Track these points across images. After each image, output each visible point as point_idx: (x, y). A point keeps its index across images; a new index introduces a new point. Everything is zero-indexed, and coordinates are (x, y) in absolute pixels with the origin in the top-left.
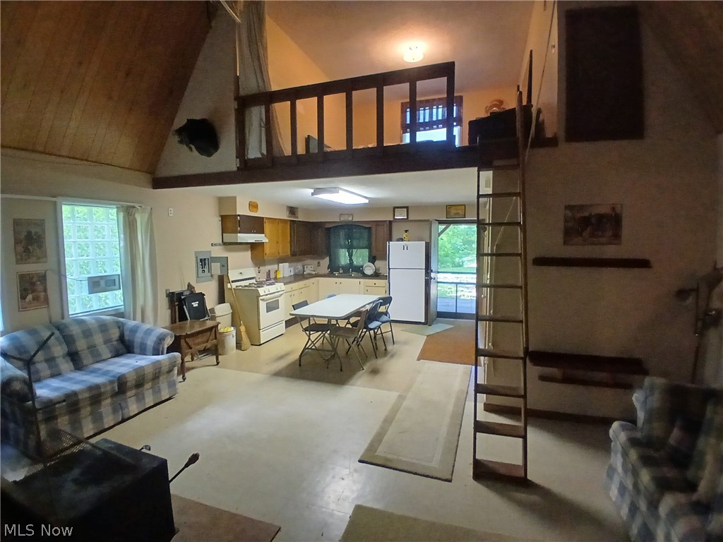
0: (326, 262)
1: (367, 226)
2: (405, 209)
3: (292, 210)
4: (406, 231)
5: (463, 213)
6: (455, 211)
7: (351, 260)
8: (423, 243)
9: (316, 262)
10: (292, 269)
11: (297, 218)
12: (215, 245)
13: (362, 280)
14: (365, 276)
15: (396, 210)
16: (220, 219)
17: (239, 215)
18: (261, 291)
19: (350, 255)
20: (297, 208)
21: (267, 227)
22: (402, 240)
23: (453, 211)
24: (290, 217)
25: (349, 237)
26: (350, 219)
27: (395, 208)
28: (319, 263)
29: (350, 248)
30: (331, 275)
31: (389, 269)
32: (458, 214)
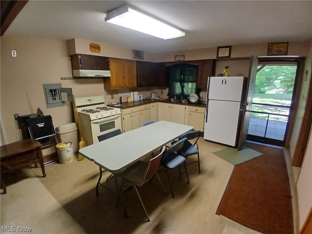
0: (166, 91)
1: (195, 64)
2: (228, 49)
3: (138, 53)
4: (227, 68)
5: (285, 50)
6: (277, 49)
7: (183, 90)
8: (242, 78)
9: (160, 91)
10: (142, 96)
11: (143, 59)
12: (65, 79)
13: (187, 107)
14: (190, 103)
15: (220, 49)
16: (70, 58)
17: (80, 55)
18: (93, 116)
19: (182, 87)
20: (143, 52)
21: (112, 65)
22: (222, 75)
23: (275, 48)
24: (135, 58)
25: (183, 73)
26: (183, 59)
27: (219, 48)
28: (162, 92)
29: (182, 82)
30: (168, 101)
31: (208, 100)
32: (280, 51)
